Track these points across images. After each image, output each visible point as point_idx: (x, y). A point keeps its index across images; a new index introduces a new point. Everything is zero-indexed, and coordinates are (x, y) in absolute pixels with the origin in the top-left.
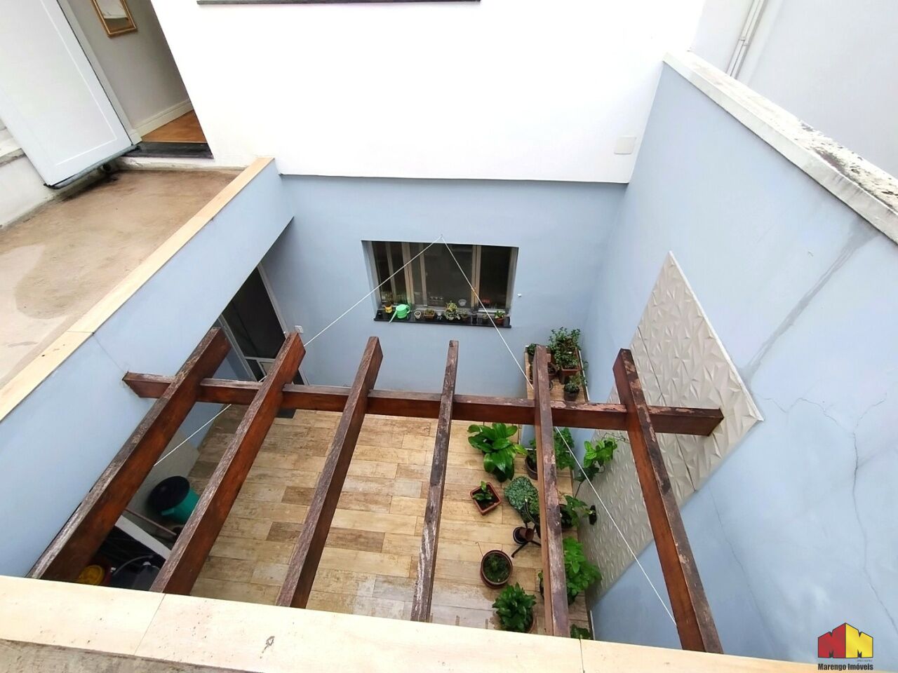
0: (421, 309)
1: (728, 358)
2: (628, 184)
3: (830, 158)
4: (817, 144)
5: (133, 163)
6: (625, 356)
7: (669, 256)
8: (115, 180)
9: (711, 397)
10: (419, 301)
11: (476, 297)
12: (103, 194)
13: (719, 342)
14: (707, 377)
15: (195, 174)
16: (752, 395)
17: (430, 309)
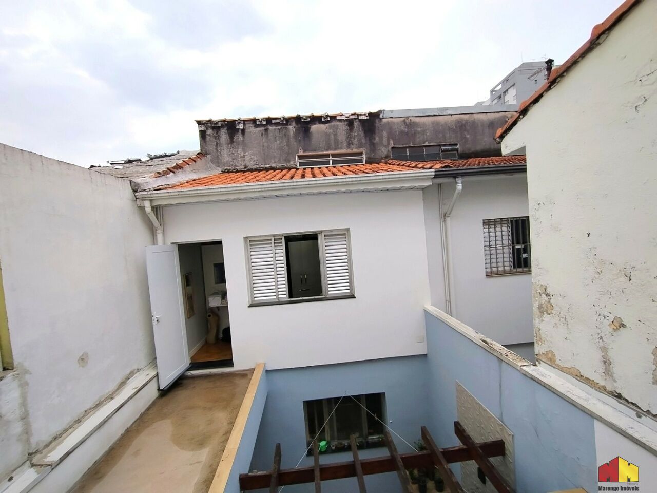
0: (334, 444)
1: (494, 416)
2: (426, 354)
3: (484, 341)
4: (481, 338)
5: (189, 374)
6: (457, 425)
7: (457, 382)
8: (181, 383)
9: (497, 437)
10: (332, 438)
11: (365, 431)
12: (179, 392)
13: (489, 411)
14: (492, 428)
15: (222, 375)
16: (506, 426)
17: (340, 441)
